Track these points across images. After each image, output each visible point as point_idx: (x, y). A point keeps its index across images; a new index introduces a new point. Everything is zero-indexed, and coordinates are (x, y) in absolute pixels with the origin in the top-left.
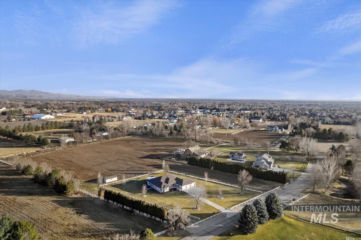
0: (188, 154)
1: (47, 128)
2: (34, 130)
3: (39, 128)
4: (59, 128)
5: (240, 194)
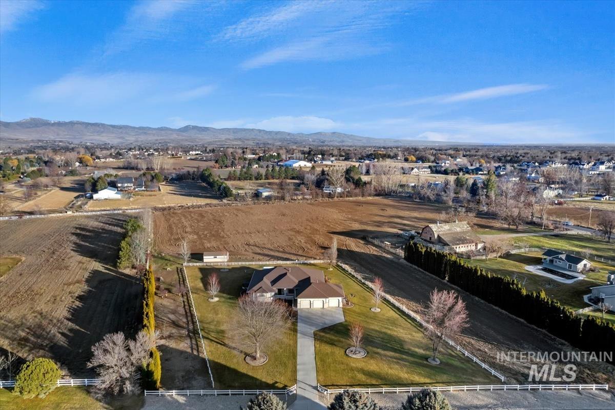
0: (428, 239)
1: (273, 178)
2: (254, 179)
3: (261, 176)
4: (291, 179)
5: (425, 362)
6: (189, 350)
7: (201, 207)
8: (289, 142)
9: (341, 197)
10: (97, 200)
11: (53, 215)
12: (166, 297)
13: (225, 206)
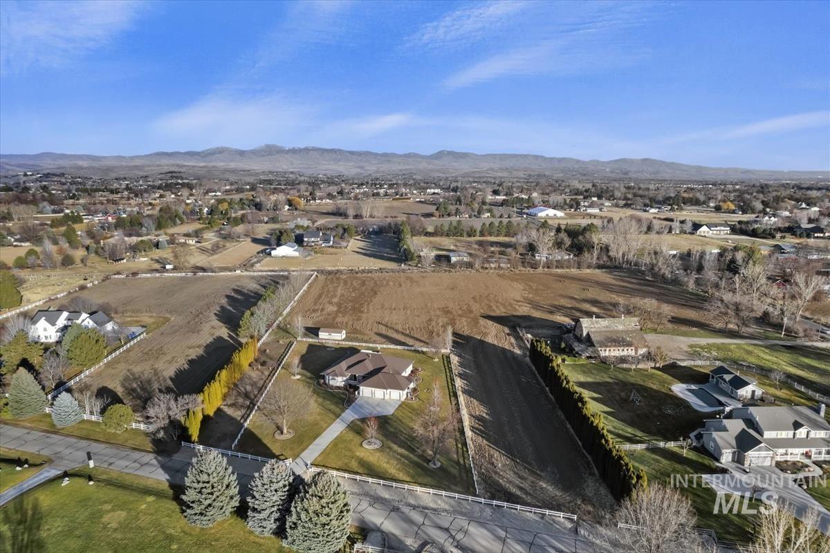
0: (579, 336)
1: (490, 235)
3: (475, 231)
5: (425, 464)
6: (239, 419)
7: (371, 272)
8: (574, 173)
9: (548, 267)
10: (274, 257)
11: (222, 274)
12: (258, 369)
13: (398, 272)
